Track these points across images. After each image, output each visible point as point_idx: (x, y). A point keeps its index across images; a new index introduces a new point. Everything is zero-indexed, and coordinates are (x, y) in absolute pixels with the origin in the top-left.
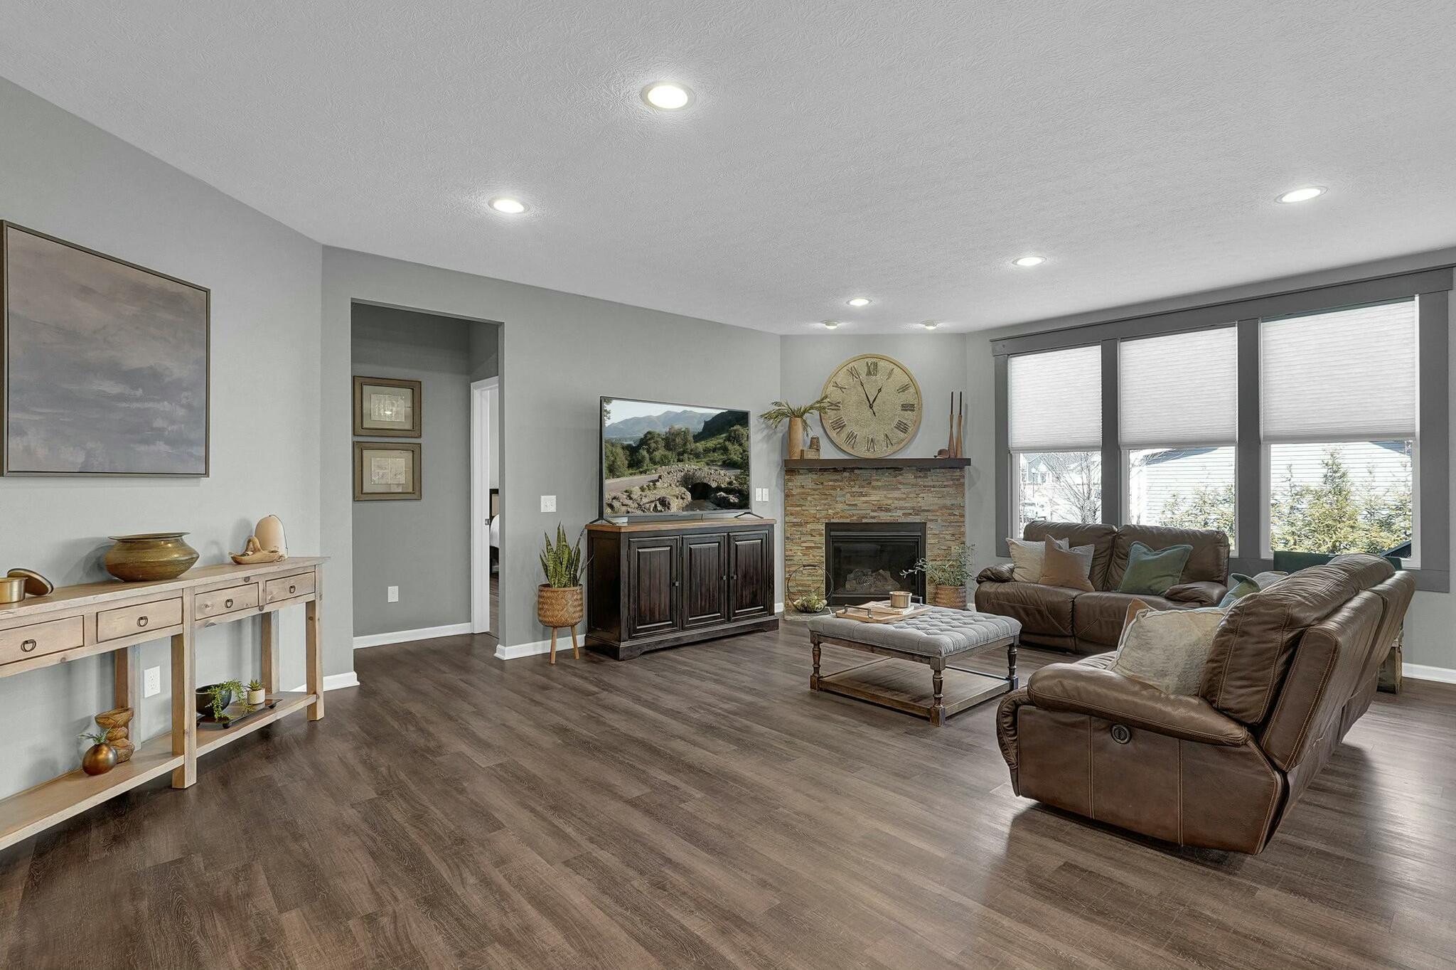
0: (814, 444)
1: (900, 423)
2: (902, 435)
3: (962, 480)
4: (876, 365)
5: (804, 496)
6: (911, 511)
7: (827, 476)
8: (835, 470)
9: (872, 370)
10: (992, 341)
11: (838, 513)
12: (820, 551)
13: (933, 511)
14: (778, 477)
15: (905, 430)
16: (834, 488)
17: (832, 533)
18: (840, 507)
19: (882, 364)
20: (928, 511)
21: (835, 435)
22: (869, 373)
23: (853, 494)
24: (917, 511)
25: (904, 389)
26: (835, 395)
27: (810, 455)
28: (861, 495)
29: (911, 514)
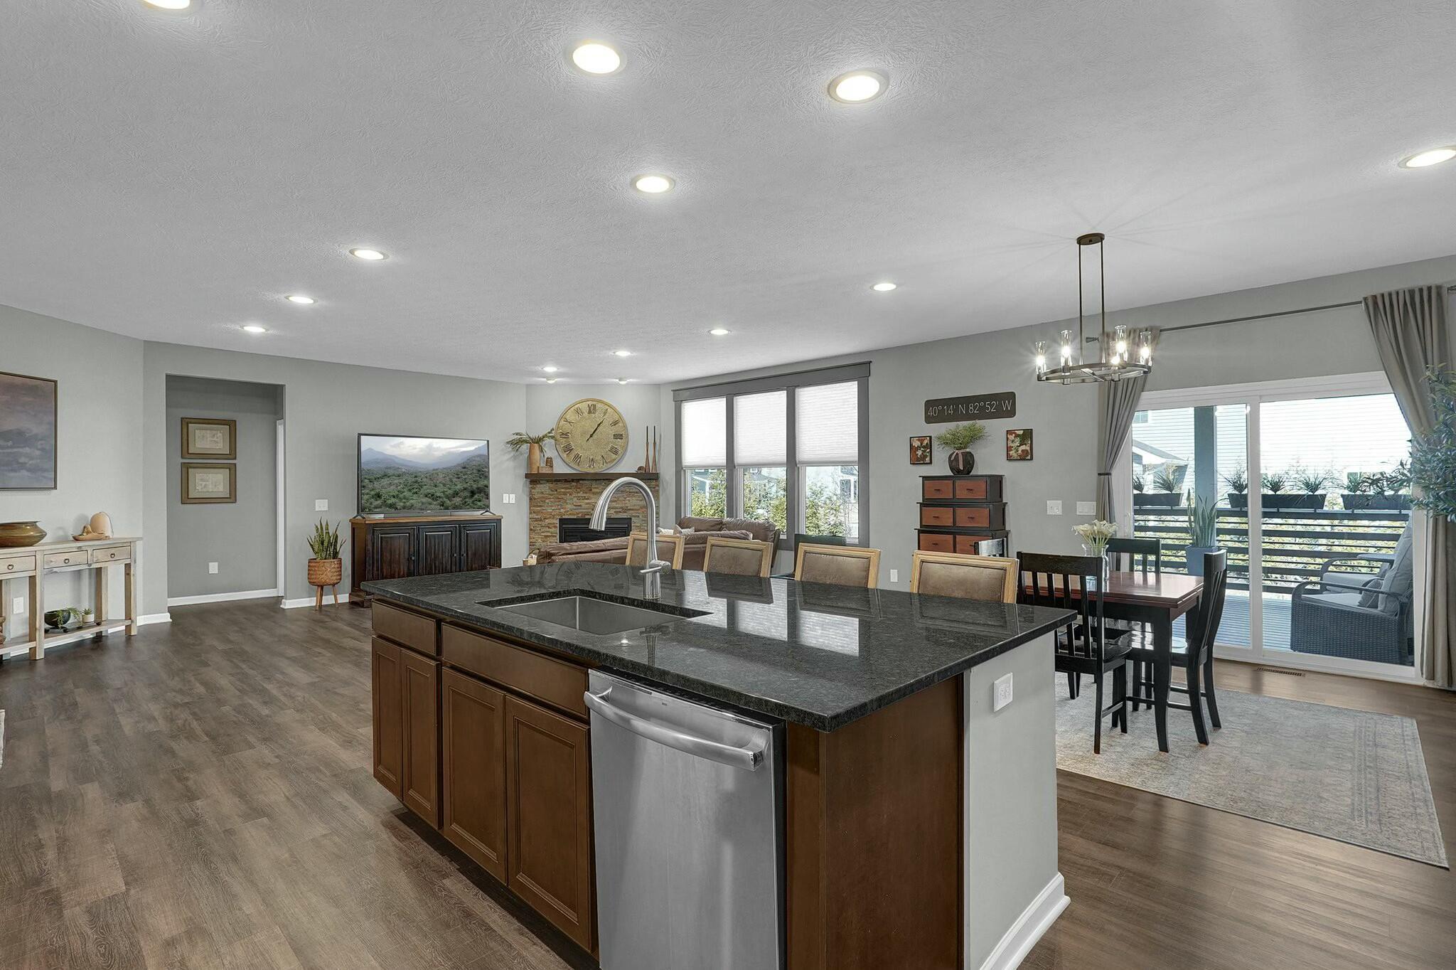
0: (549, 462)
1: (612, 448)
2: (614, 456)
3: (657, 488)
4: (595, 406)
5: (543, 500)
6: (621, 510)
7: (559, 485)
8: (566, 481)
9: (592, 410)
10: (673, 391)
11: (568, 511)
12: (555, 538)
13: (636, 510)
14: (523, 486)
15: (616, 453)
16: (565, 494)
17: (564, 526)
18: (569, 507)
19: (599, 405)
20: (632, 510)
21: (565, 456)
22: (590, 412)
23: (579, 498)
24: (625, 510)
25: (615, 423)
26: (567, 428)
27: (546, 471)
28: (585, 498)
29: (620, 512)
